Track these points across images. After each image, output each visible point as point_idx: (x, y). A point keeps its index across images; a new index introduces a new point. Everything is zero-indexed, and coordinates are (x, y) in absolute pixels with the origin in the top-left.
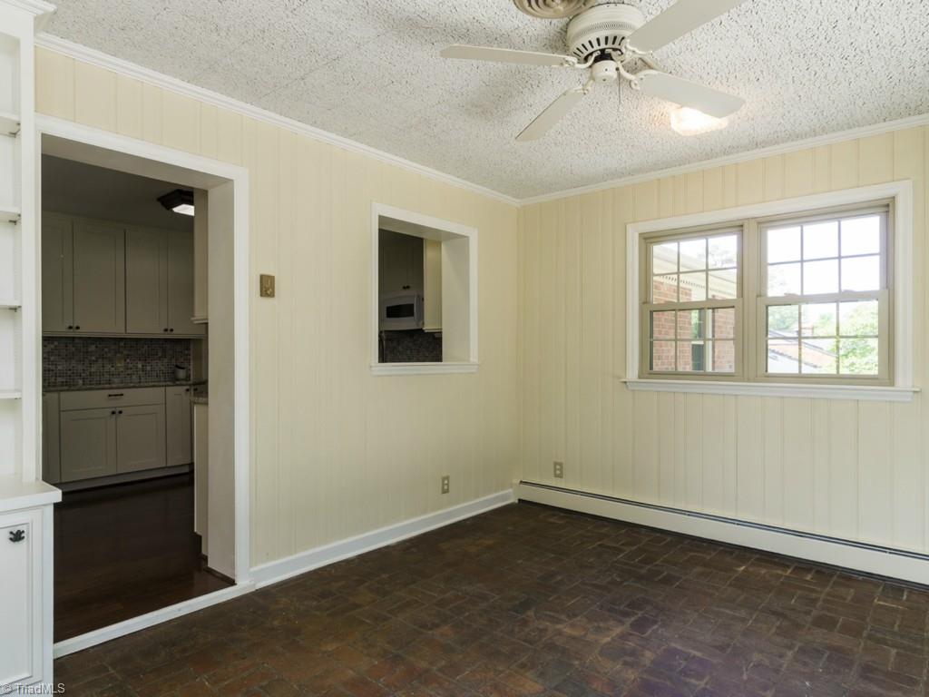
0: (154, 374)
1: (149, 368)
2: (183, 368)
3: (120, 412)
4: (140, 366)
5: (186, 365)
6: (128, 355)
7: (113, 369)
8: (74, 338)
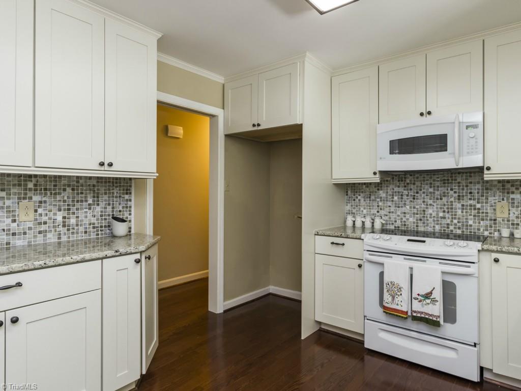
0: (81, 229)
1: (73, 221)
2: (123, 221)
3: (15, 321)
4: (59, 218)
5: (126, 215)
6: (41, 202)
7: (15, 225)
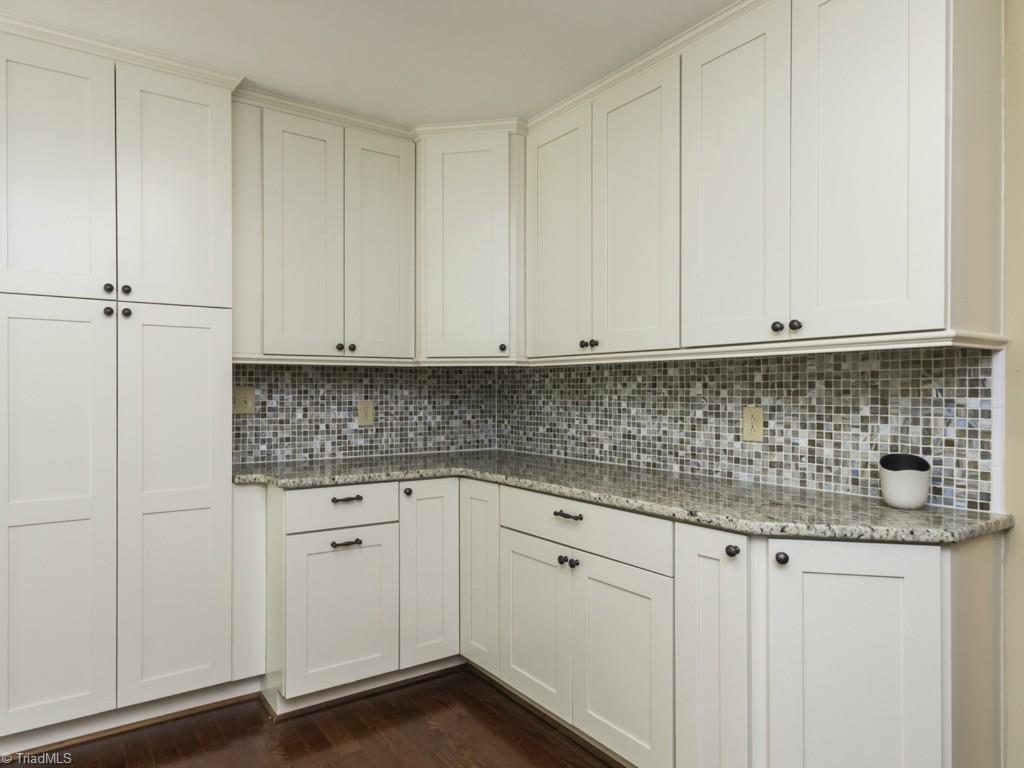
0: (846, 473)
1: (828, 452)
4: (803, 442)
6: (773, 409)
8: (665, 364)
